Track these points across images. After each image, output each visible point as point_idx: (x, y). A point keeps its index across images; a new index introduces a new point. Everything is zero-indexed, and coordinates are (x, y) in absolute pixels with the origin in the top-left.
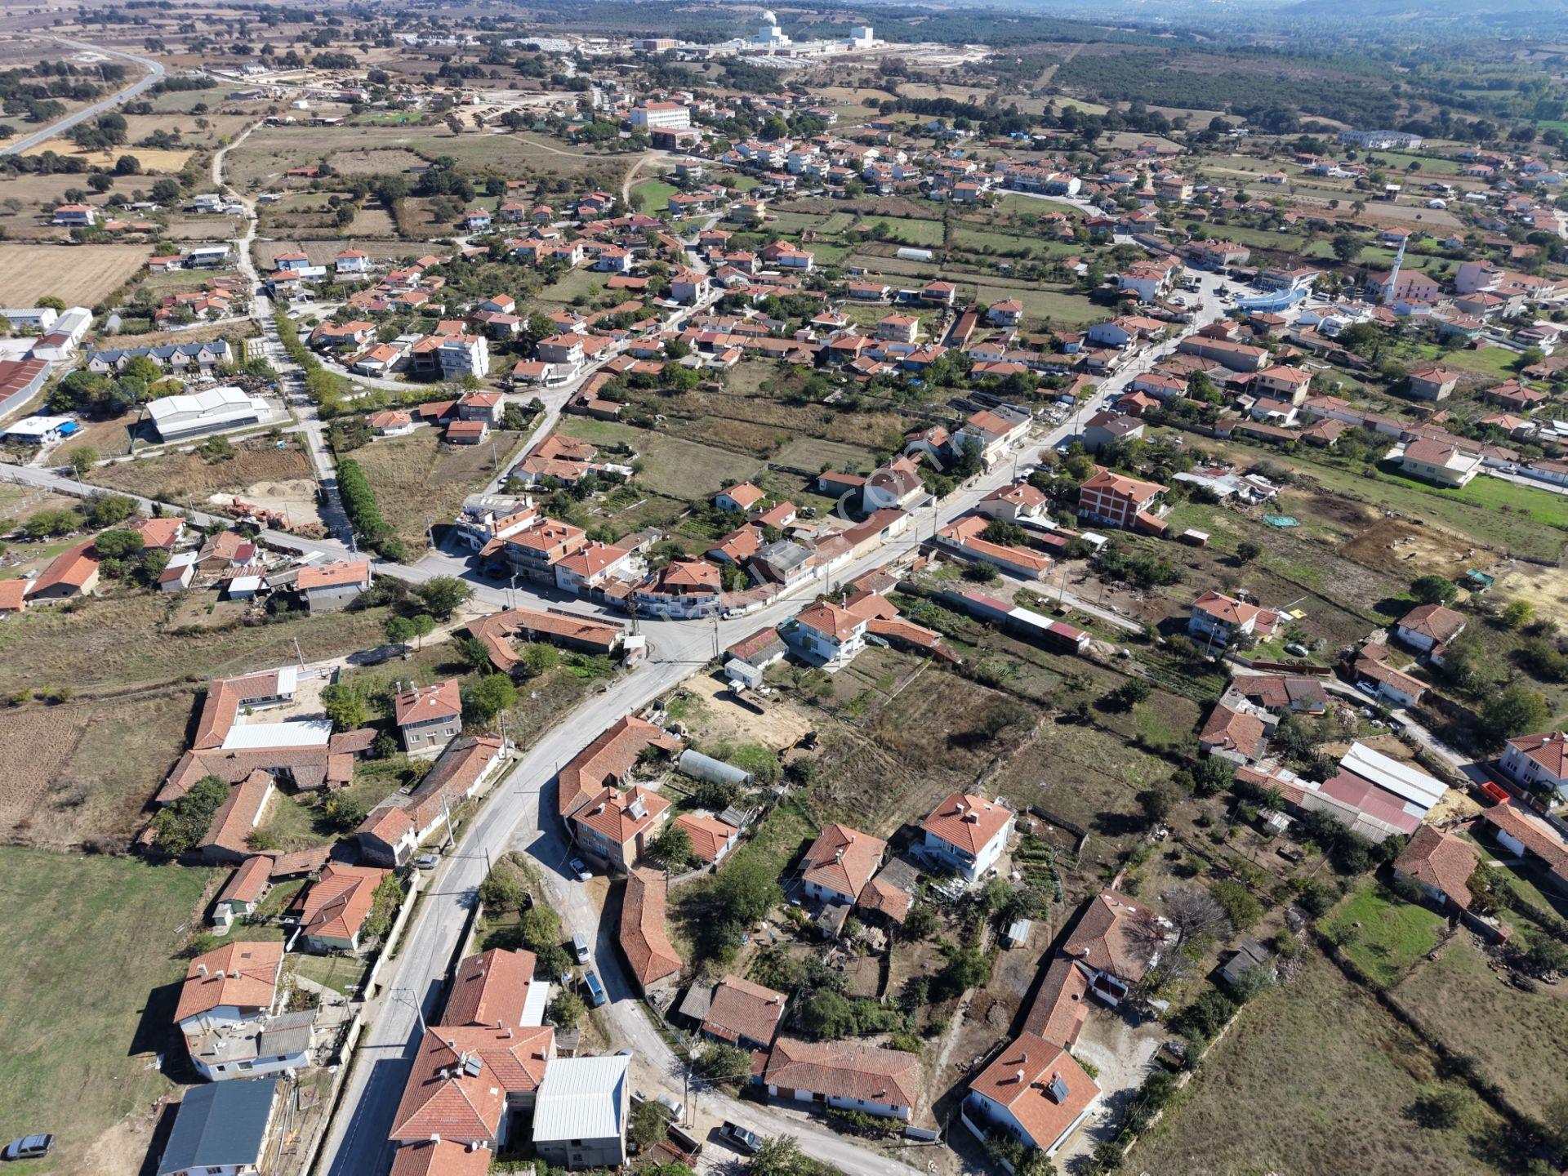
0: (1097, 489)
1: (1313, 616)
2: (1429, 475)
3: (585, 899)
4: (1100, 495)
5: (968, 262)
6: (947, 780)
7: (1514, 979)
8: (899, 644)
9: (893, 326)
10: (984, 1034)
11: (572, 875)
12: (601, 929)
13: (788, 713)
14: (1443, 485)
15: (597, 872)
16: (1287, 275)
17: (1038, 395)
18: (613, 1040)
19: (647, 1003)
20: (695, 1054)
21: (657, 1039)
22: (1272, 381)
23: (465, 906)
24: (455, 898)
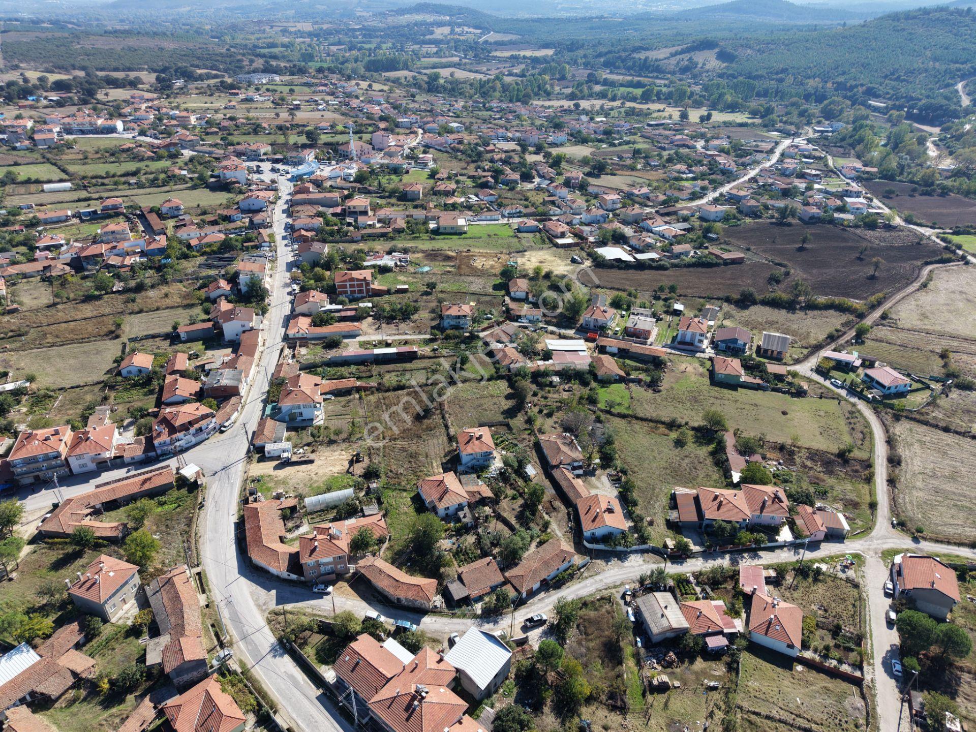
0: (346, 281)
1: (479, 302)
2: (453, 231)
3: (344, 600)
4: (348, 284)
5: (103, 184)
6: (434, 436)
7: (654, 390)
8: (338, 393)
9: (113, 232)
10: (560, 515)
11: (322, 594)
12: (370, 604)
13: (327, 454)
14: (460, 234)
15: (333, 583)
16: (301, 155)
17: (247, 248)
18: (439, 638)
19: (434, 611)
20: (479, 612)
21: (455, 620)
22: (354, 207)
23: (281, 655)
24: (269, 657)
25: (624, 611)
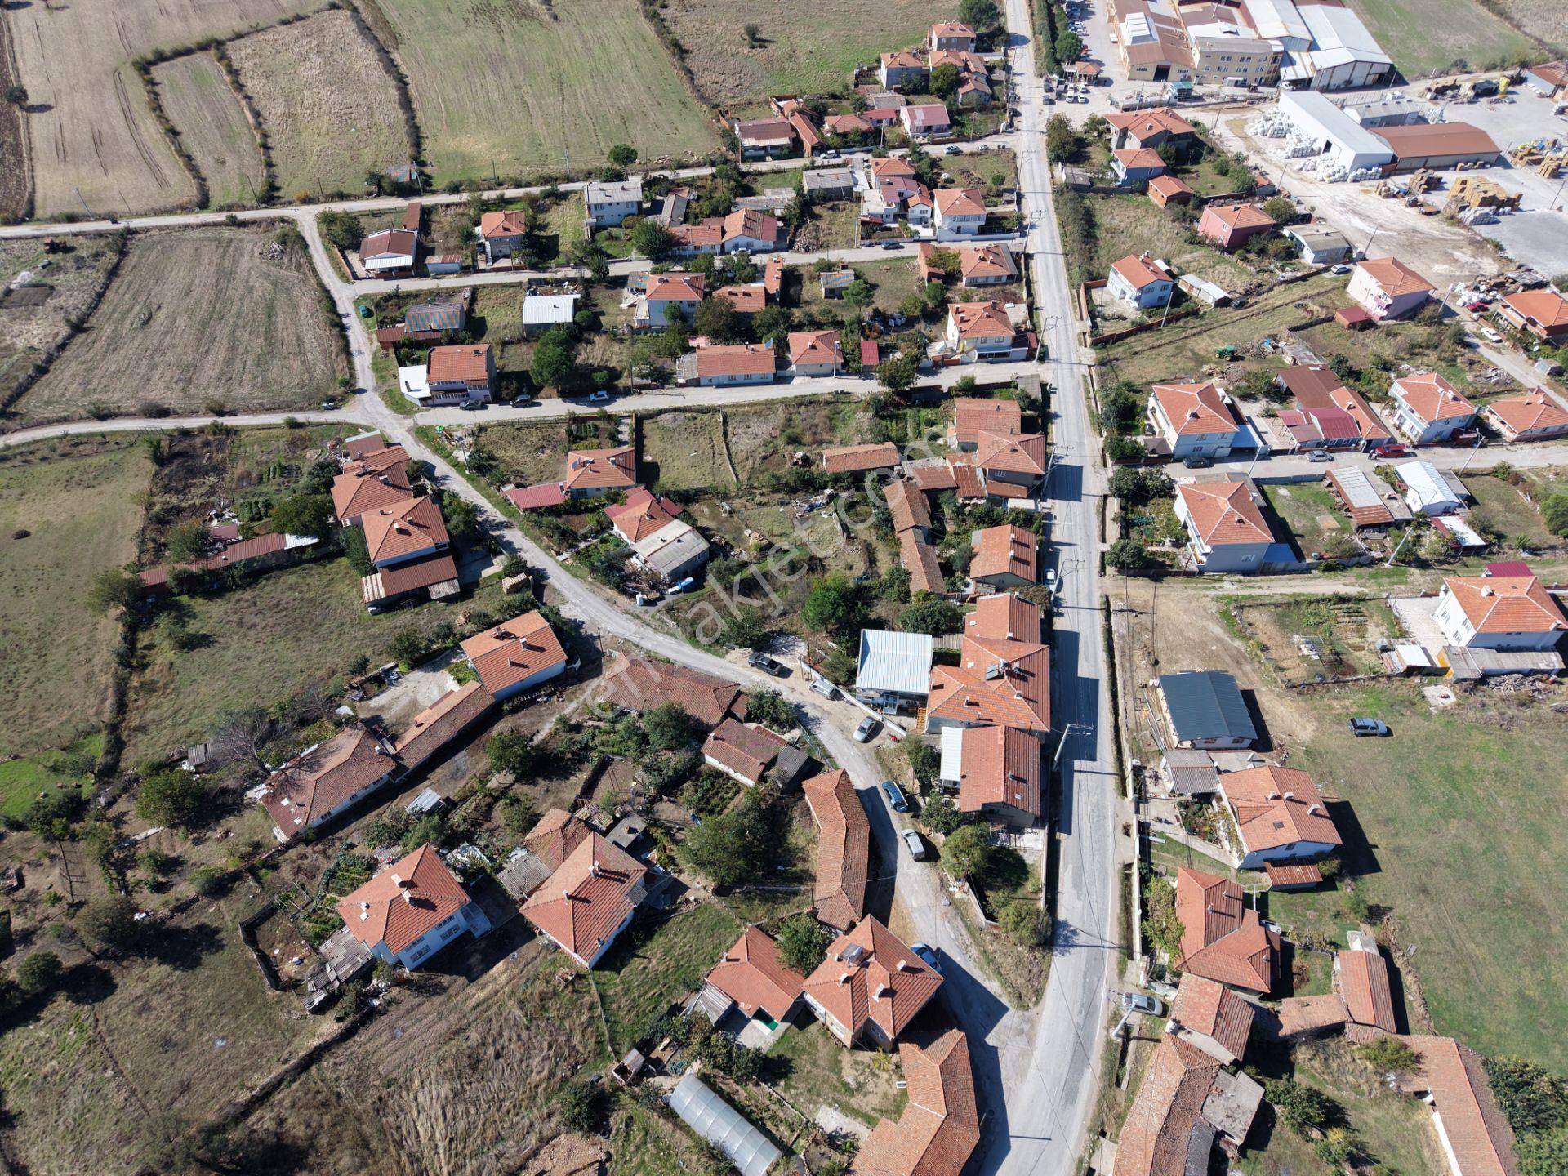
10: (523, 722)
23: (1065, 924)
24: (1082, 938)
25: (675, 597)
